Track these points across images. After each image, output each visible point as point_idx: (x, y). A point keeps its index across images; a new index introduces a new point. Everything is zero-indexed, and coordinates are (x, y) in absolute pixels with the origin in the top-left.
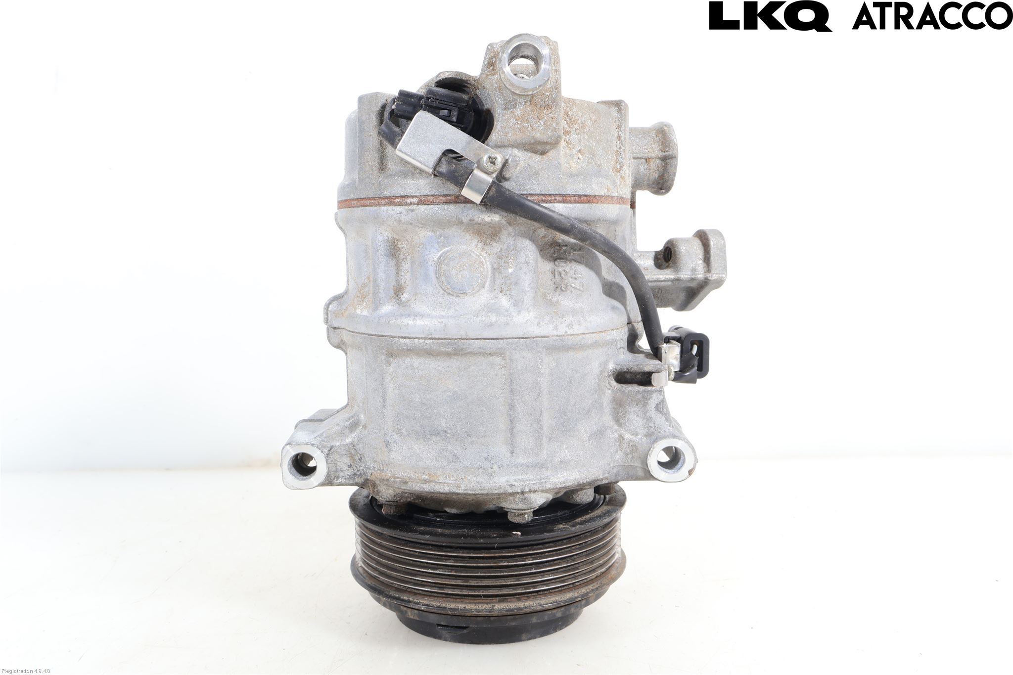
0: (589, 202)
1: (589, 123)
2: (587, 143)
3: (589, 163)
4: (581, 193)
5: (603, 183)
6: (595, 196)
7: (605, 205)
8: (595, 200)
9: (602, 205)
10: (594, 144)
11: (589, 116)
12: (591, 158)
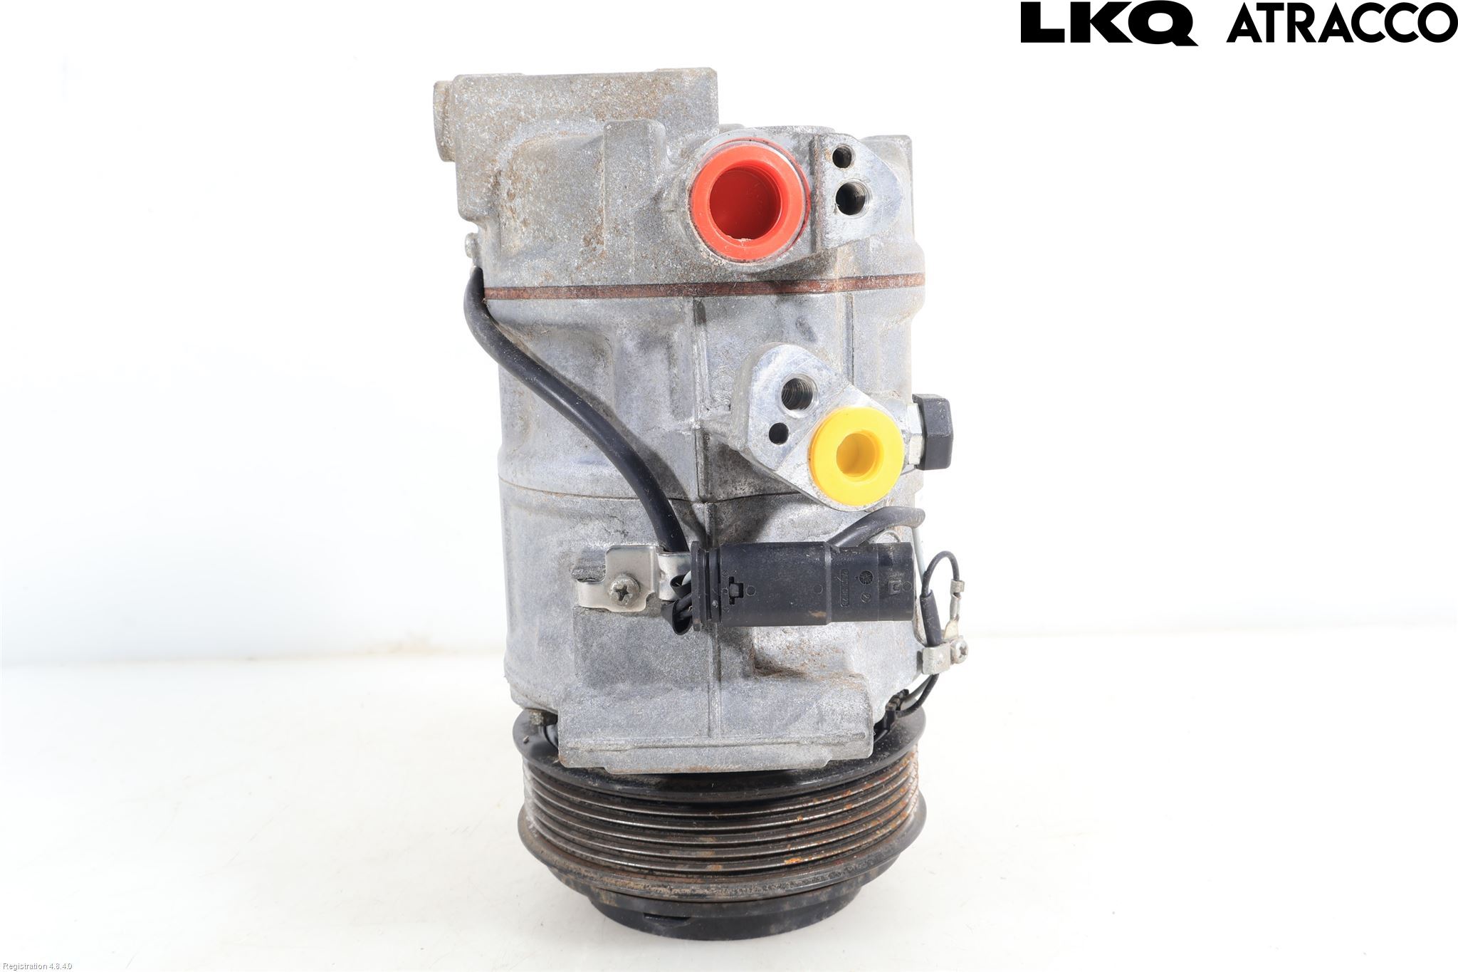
0: (518, 297)
1: (535, 177)
2: (533, 209)
3: (534, 237)
4: (509, 284)
5: (538, 267)
6: (525, 289)
7: (541, 301)
8: (525, 295)
9: (535, 301)
10: (543, 207)
11: (536, 166)
12: (538, 230)
